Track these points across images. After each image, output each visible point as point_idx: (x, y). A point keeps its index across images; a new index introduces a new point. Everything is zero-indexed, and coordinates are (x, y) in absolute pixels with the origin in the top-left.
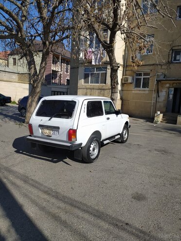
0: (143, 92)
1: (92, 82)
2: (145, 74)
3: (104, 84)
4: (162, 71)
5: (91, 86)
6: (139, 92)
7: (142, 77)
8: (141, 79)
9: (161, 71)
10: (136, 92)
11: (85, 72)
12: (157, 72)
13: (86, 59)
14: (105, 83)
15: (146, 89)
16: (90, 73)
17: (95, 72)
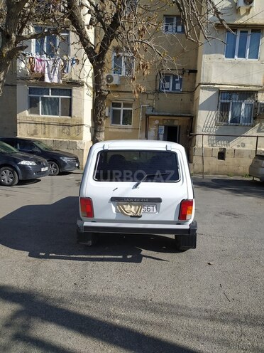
0: (124, 131)
1: (44, 113)
2: (126, 105)
3: (69, 117)
4: (149, 102)
5: (44, 118)
6: (117, 130)
7: (122, 109)
8: (120, 111)
9: (147, 102)
10: (114, 130)
11: (30, 93)
12: (143, 103)
13: (33, 71)
14: (70, 115)
15: (128, 126)
16: (40, 96)
17: (50, 96)
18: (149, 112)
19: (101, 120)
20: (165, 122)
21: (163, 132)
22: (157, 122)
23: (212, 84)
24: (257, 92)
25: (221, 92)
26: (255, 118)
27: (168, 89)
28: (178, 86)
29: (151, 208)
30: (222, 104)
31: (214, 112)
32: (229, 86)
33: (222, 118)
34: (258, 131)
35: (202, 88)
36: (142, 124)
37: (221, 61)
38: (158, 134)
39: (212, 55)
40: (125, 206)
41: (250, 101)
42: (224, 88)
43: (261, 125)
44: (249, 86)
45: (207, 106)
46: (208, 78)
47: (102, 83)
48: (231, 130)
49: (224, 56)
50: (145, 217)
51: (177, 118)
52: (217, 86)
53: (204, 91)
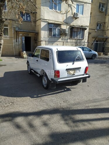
0: (5, 38)
2: (5, 26)
4: (16, 25)
12: (13, 25)
15: (7, 36)
18: (17, 29)
19: (2, 33)
20: (25, 34)
21: (24, 39)
22: (21, 35)
23: (45, 20)
24: (61, 24)
25: (49, 23)
26: (61, 35)
27: (24, 19)
28: (29, 18)
29: (78, 71)
30: (50, 28)
31: (47, 32)
32: (52, 21)
33: (50, 34)
34: (62, 40)
35: (42, 21)
36: (14, 35)
37: (48, 10)
38: (22, 40)
39: (45, 7)
40: (70, 71)
41: (59, 28)
42: (50, 22)
43: (63, 37)
44: (58, 22)
45: (44, 29)
46: (44, 17)
47: (3, 15)
48: (53, 39)
49: (49, 8)
50: (76, 74)
51: (30, 33)
52: (47, 21)
53: (43, 22)
